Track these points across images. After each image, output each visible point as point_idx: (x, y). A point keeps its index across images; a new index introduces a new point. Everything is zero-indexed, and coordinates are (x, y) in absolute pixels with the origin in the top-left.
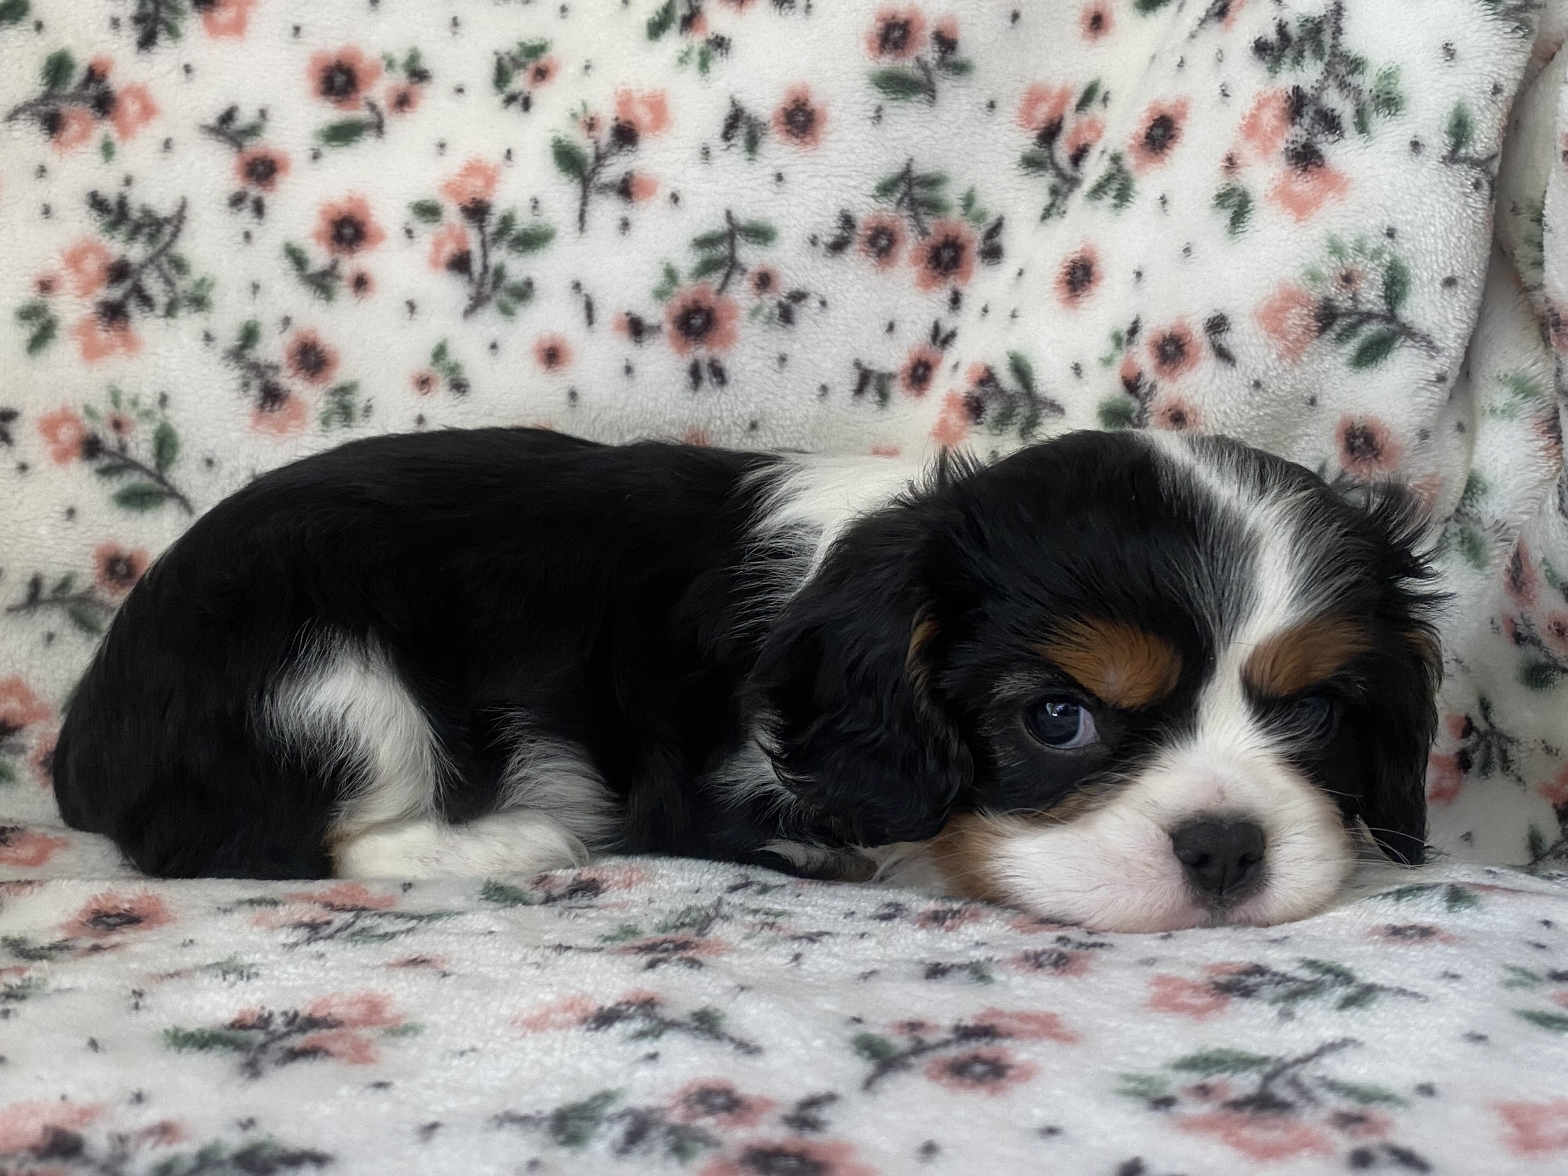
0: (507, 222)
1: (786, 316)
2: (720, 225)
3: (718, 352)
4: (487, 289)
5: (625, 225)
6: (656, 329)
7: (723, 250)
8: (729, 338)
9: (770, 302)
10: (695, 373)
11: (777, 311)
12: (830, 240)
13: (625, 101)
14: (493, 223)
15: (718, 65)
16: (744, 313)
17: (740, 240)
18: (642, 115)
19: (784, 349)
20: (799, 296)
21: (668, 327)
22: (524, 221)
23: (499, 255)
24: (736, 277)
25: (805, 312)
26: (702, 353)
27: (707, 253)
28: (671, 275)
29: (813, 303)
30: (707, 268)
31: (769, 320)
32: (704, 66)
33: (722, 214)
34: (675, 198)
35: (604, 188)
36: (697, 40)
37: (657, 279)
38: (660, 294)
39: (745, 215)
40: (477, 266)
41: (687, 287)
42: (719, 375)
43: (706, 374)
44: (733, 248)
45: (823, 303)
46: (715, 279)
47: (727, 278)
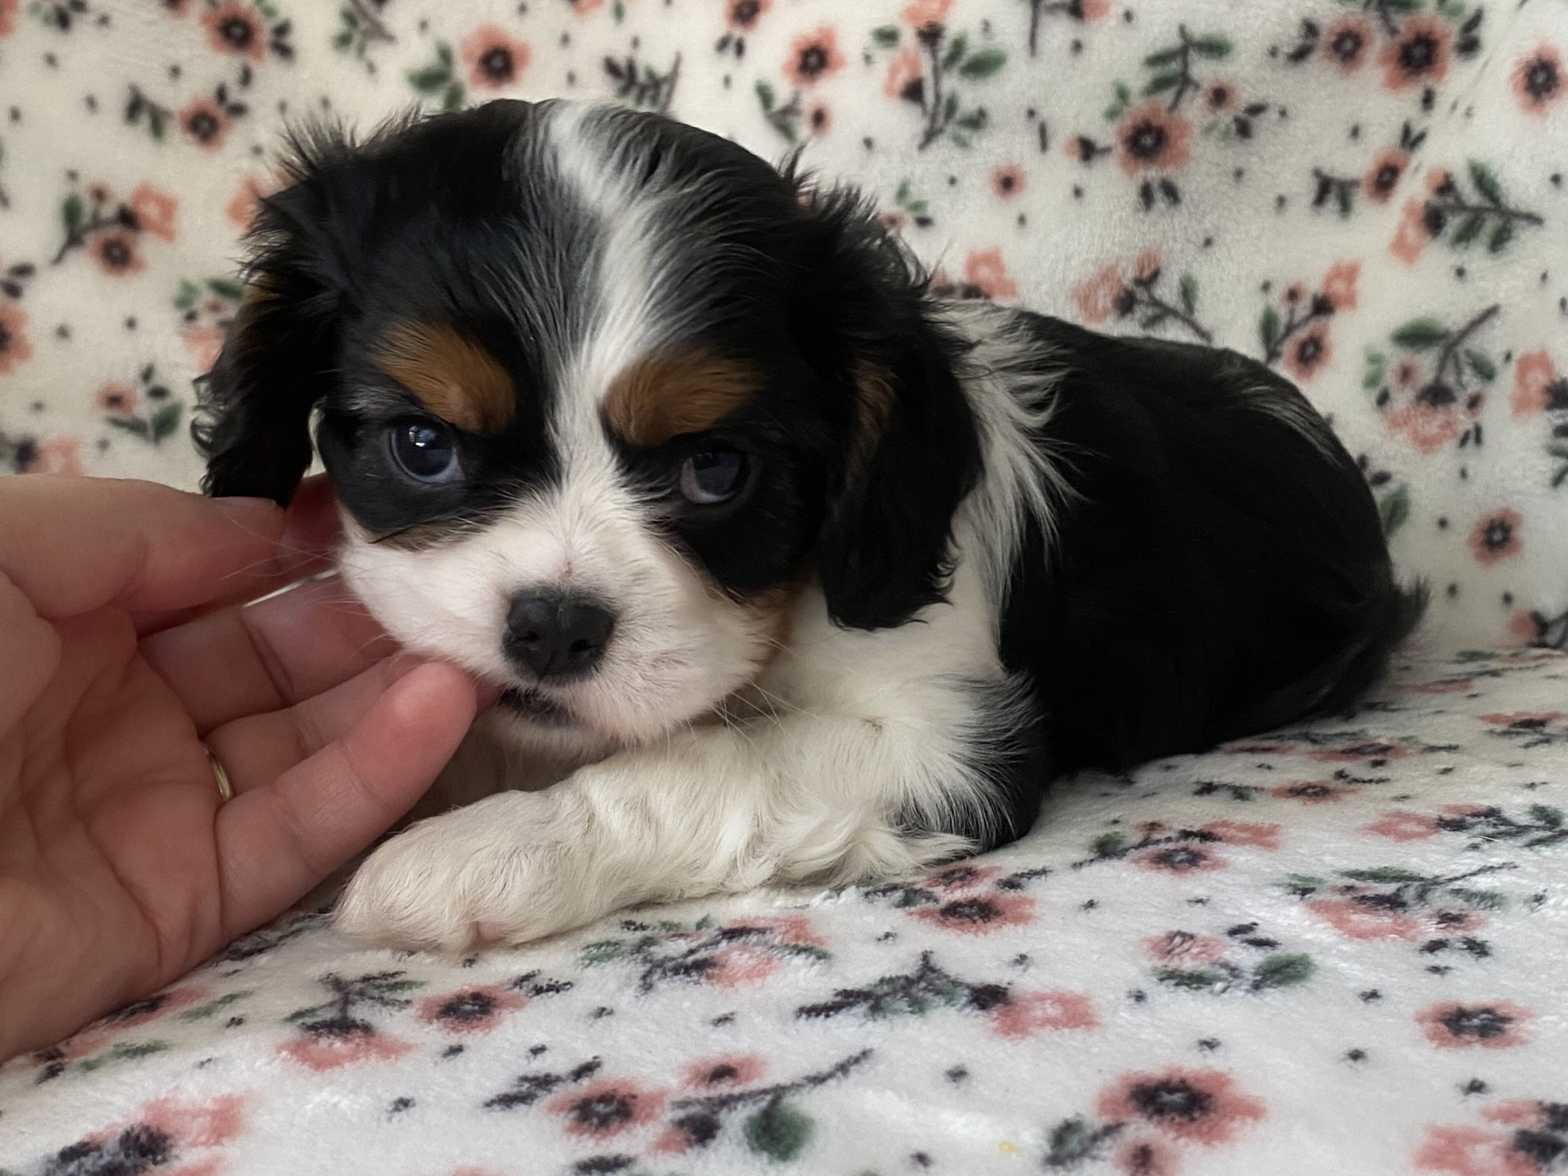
0: (959, 46)
1: (1244, 130)
2: (1173, 41)
3: (1169, 172)
4: (941, 118)
5: (1077, 46)
6: (1107, 150)
7: (1175, 66)
8: (1183, 156)
9: (1226, 117)
10: (1146, 195)
11: (1233, 127)
12: (1288, 49)
14: (945, 48)
16: (1197, 131)
17: (1193, 55)
19: (1241, 163)
20: (1256, 110)
21: (1120, 150)
22: (976, 46)
23: (951, 83)
24: (1189, 93)
25: (1262, 124)
26: (1153, 173)
27: (1158, 71)
28: (1123, 94)
29: (1273, 115)
30: (1159, 85)
31: (1226, 135)
33: (1175, 30)
34: (1128, 16)
35: (1055, 9)
37: (1108, 100)
38: (1112, 114)
39: (1199, 30)
40: (929, 96)
41: (1139, 105)
42: (1171, 193)
43: (1158, 195)
44: (1186, 65)
45: (1283, 113)
46: (1167, 97)
47: (1179, 95)
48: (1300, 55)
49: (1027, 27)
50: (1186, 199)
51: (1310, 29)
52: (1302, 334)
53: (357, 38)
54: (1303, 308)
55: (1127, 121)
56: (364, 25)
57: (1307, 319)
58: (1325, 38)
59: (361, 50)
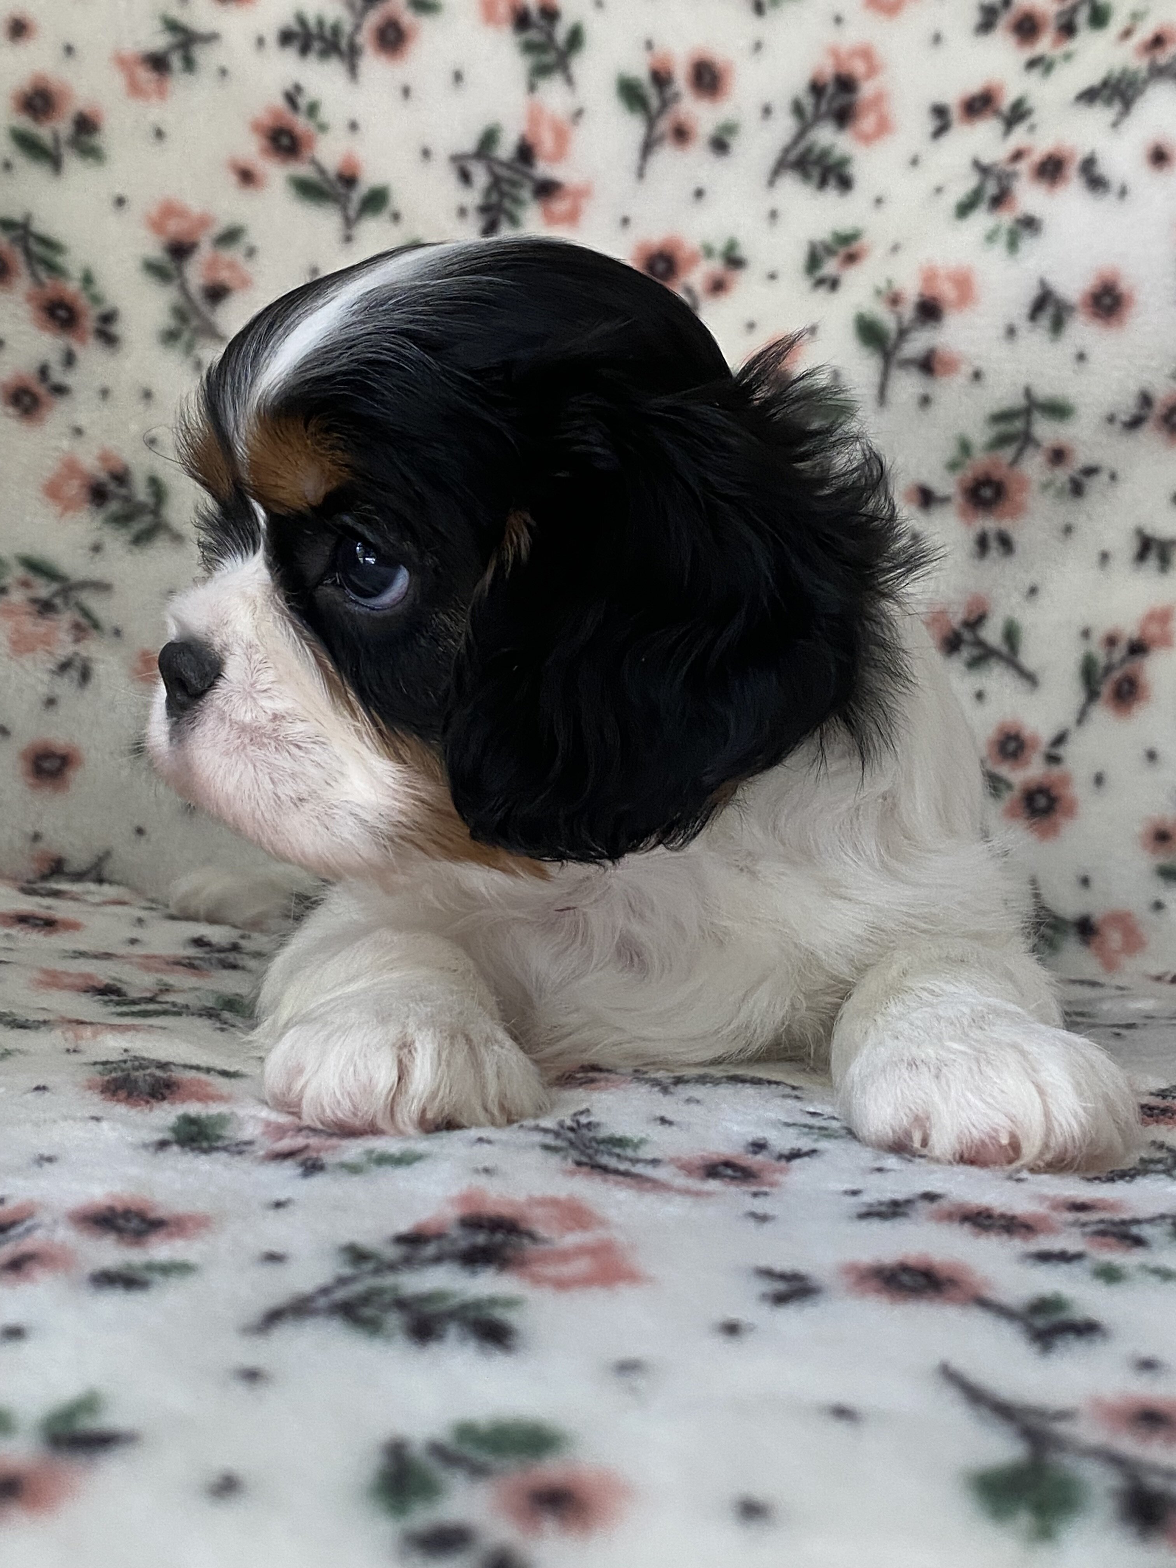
1: (1077, 489)
2: (1017, 401)
3: (1006, 524)
5: (925, 401)
6: (945, 500)
7: (1018, 425)
8: (1018, 510)
9: (1062, 475)
10: (982, 544)
11: (1068, 486)
12: (1125, 418)
13: (930, 277)
15: (1027, 244)
16: (1035, 487)
17: (1037, 416)
18: (947, 291)
19: (1070, 519)
20: (1091, 471)
21: (959, 500)
24: (1029, 452)
25: (1095, 485)
26: (990, 524)
27: (1004, 428)
28: (965, 447)
29: (1104, 477)
30: (1001, 441)
31: (1060, 493)
32: (1013, 244)
33: (1021, 391)
34: (977, 375)
35: (906, 363)
36: (1005, 219)
37: (951, 451)
38: (953, 466)
39: (1044, 390)
41: (980, 459)
42: (1006, 543)
43: (993, 544)
44: (1029, 423)
45: (1113, 477)
46: (1007, 453)
47: (1020, 452)
48: (1135, 423)
49: (876, 379)
50: (1019, 548)
51: (1146, 400)
52: (1117, 675)
53: (186, 336)
54: (1120, 652)
55: (968, 473)
56: (195, 322)
57: (1123, 661)
58: (1158, 409)
59: (189, 348)
